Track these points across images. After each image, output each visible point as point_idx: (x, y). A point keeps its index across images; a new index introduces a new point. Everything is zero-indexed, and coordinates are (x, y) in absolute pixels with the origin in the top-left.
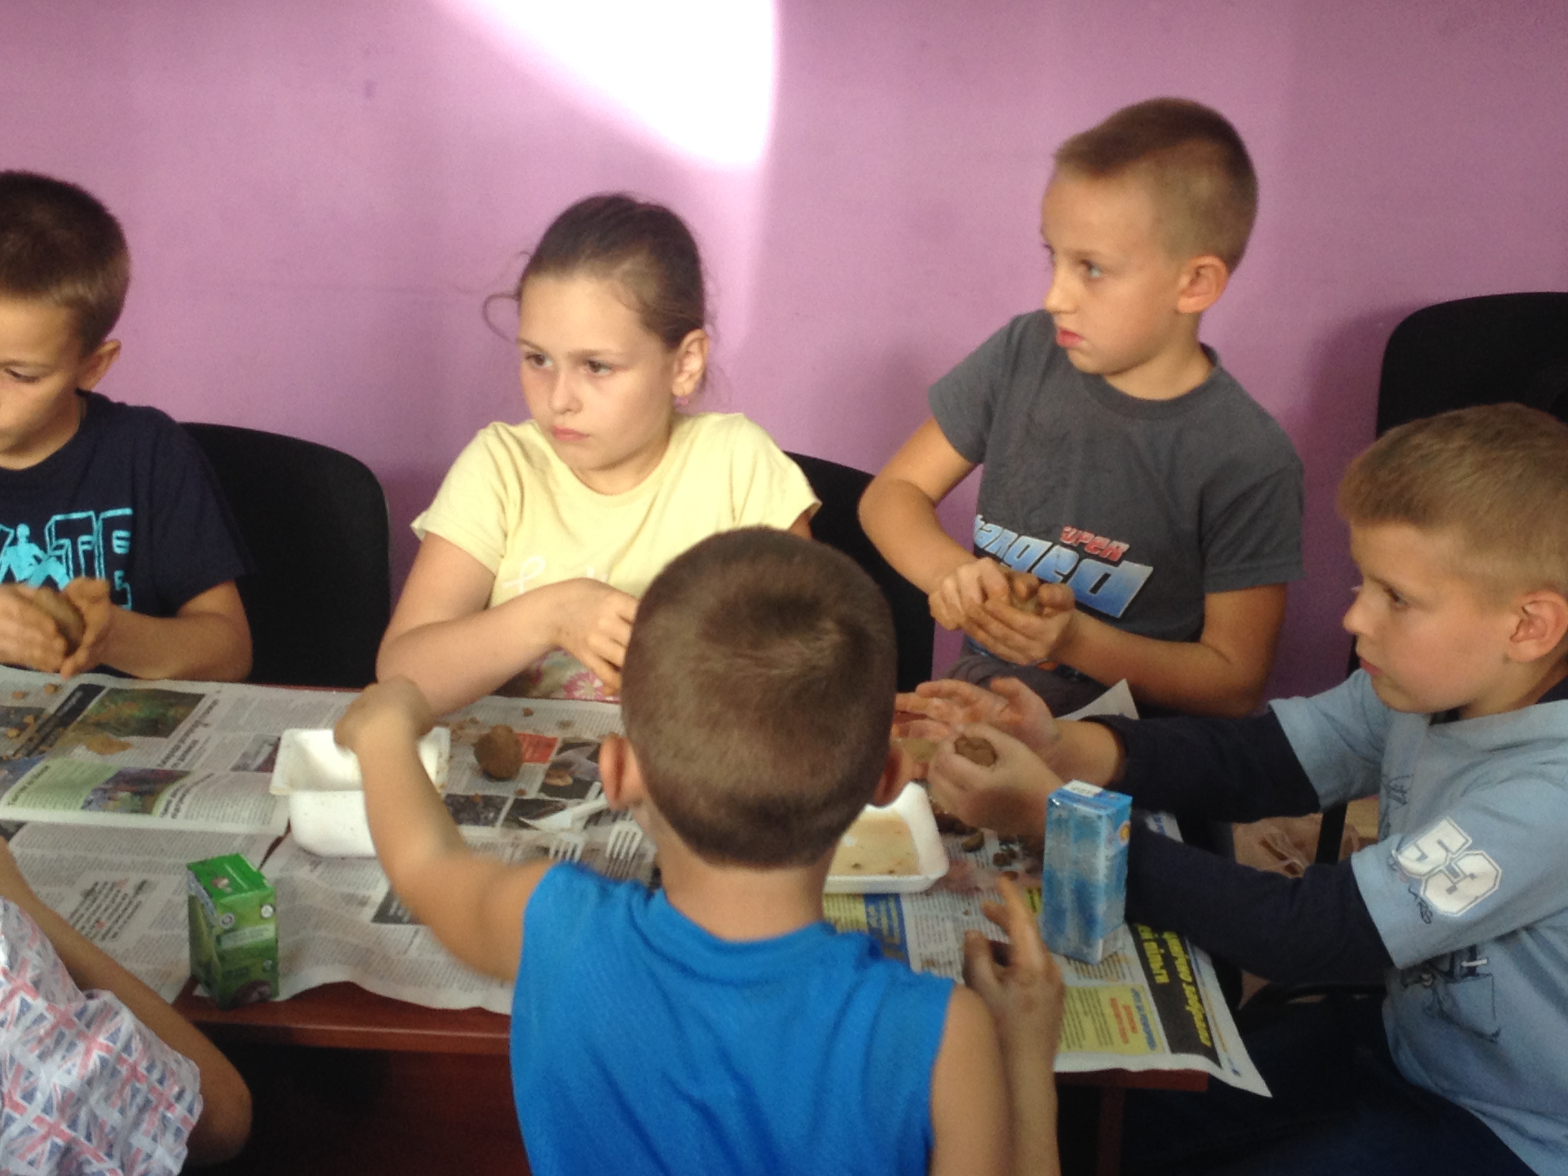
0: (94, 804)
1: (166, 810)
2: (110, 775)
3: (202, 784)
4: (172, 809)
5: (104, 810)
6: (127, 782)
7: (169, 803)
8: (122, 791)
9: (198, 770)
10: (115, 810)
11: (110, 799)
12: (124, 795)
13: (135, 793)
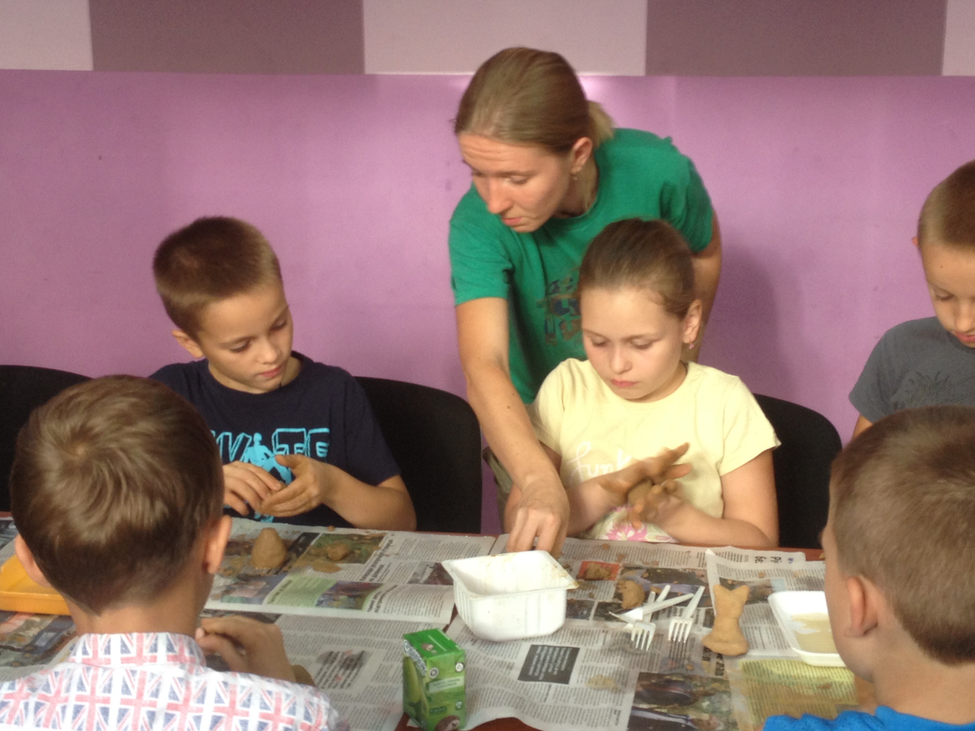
0: (324, 603)
1: (371, 607)
2: (330, 585)
3: (391, 592)
4: (375, 606)
5: (331, 607)
6: (343, 590)
7: (373, 603)
8: (342, 595)
9: (387, 582)
10: (338, 607)
11: (335, 600)
12: (343, 597)
13: (350, 597)
